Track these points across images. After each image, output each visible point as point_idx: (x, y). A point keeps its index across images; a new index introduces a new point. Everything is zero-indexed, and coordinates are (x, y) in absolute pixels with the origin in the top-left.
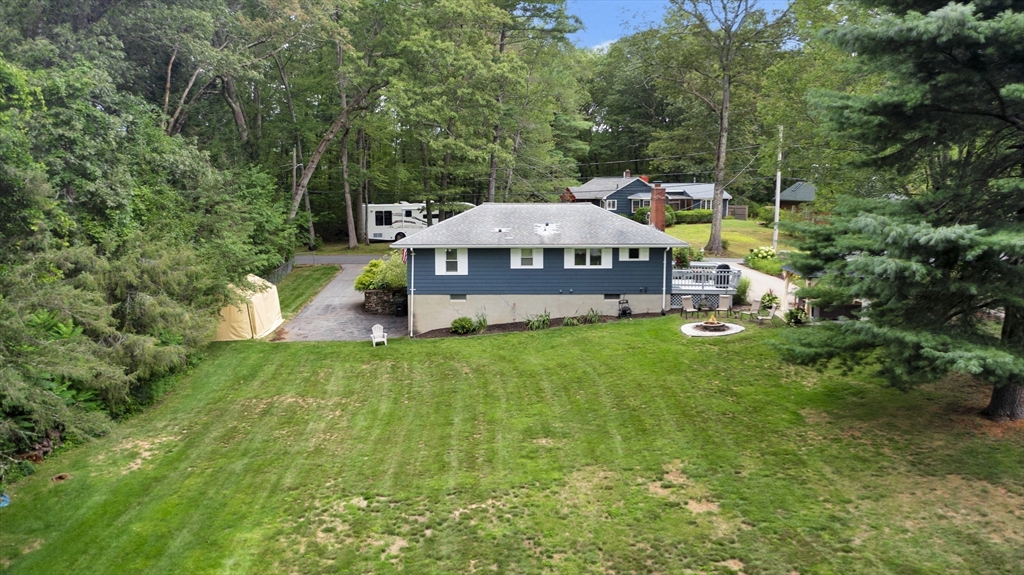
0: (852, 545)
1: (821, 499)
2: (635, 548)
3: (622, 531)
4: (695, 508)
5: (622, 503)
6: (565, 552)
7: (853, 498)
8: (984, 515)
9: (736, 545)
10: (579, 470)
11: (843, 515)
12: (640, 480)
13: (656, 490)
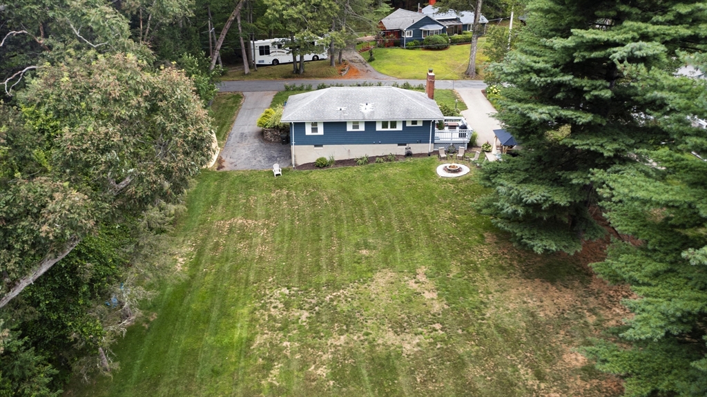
0: (485, 317)
1: (480, 291)
2: (400, 317)
3: (396, 308)
4: (427, 295)
5: (397, 292)
6: (372, 319)
7: (492, 291)
8: (542, 302)
9: (440, 316)
10: (380, 271)
11: (486, 301)
12: (406, 278)
13: (412, 285)
